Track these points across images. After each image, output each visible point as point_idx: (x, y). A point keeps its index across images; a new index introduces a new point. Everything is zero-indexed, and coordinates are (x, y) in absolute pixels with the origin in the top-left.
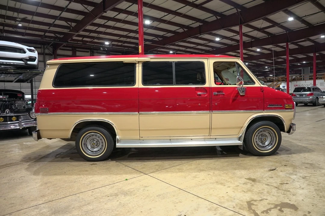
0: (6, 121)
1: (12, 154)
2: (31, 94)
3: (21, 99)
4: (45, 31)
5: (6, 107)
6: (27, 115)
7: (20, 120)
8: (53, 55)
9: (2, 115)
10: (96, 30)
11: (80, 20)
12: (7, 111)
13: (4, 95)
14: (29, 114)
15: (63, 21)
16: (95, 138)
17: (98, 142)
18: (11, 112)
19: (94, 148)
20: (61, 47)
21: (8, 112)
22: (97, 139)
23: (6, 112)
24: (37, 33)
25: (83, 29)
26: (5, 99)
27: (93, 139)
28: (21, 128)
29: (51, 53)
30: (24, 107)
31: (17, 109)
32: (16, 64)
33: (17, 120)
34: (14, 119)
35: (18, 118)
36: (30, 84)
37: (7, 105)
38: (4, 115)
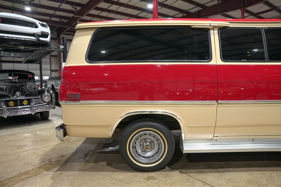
0: (16, 105)
1: (25, 151)
2: (40, 75)
3: (31, 81)
4: (51, 16)
5: (17, 89)
6: (39, 98)
7: (32, 104)
8: (58, 40)
9: (12, 98)
10: (99, 15)
11: (85, 4)
12: (18, 93)
13: (14, 76)
14: (41, 97)
15: (69, 4)
16: (148, 138)
17: (153, 144)
18: (22, 95)
19: (146, 152)
20: (65, 32)
21: (18, 95)
22: (152, 139)
23: (16, 95)
24: (43, 17)
25: (86, 14)
26: (15, 79)
27: (145, 139)
28: (33, 114)
29: (56, 37)
30: (35, 89)
31: (28, 91)
32: (27, 39)
33: (29, 104)
34: (25, 103)
35: (29, 102)
36: (39, 65)
37: (17, 87)
38: (15, 98)
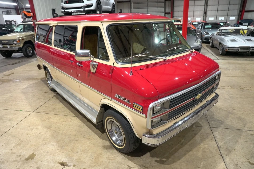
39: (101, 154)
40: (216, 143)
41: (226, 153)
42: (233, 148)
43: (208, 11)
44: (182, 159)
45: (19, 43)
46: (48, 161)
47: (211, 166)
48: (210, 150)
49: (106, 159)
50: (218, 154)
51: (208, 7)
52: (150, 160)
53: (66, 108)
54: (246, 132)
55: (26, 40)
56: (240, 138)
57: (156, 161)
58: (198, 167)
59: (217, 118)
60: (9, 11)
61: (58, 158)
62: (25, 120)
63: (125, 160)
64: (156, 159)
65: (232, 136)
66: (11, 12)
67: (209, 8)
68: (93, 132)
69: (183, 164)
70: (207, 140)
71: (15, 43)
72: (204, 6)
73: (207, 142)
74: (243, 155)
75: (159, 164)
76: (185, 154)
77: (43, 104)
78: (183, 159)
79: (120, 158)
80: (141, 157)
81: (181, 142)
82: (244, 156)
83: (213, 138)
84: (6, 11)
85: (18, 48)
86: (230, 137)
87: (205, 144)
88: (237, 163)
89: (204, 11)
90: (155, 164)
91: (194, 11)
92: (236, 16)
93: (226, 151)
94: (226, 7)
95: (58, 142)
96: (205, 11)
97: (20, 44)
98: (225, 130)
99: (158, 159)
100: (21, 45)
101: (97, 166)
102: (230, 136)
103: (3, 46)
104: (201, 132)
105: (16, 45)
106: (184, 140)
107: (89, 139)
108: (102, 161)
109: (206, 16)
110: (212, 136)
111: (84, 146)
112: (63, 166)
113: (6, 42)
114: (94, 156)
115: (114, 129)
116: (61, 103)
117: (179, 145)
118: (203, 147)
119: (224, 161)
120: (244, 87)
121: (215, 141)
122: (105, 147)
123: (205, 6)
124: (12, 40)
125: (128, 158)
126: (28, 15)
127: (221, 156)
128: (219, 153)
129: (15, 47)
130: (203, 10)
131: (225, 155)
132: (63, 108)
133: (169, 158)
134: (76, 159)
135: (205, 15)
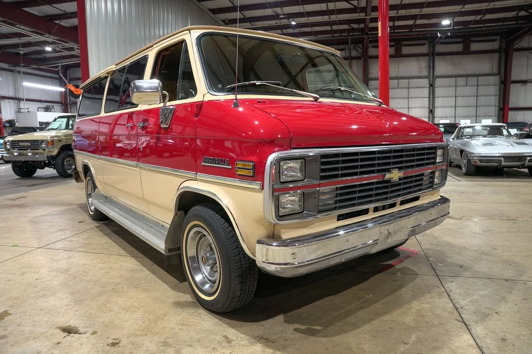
8: (362, 59)
24: (323, 28)
29: (360, 55)
39: (165, 315)
40: (450, 302)
41: (475, 318)
42: (493, 310)
43: (437, 107)
44: (363, 328)
45: (51, 146)
46: (35, 325)
47: (437, 340)
48: (436, 312)
49: (176, 324)
50: (456, 320)
51: (436, 99)
52: (281, 328)
53: (114, 244)
54: (525, 284)
55: (66, 142)
56: (511, 293)
57: (296, 330)
58: (403, 342)
59: (455, 262)
60: (50, 106)
61: (62, 319)
62: (16, 260)
63: (220, 327)
64: (297, 326)
65: (491, 289)
66: (54, 109)
67: (438, 102)
68: (159, 281)
69: (364, 336)
70: (428, 296)
71: (43, 146)
72: (427, 99)
73: (429, 300)
74: (519, 323)
75: (304, 335)
76: (372, 320)
77: (66, 237)
78: (367, 327)
79: (208, 322)
80: (262, 323)
81: (365, 299)
82: (523, 324)
83: (443, 292)
84: (44, 107)
85: (48, 157)
86: (485, 292)
87: (423, 303)
88: (504, 337)
89: (429, 108)
90: (292, 336)
91: (408, 108)
92: (494, 118)
93: (475, 314)
94: (472, 101)
95: (72, 294)
96: (431, 108)
97: (52, 148)
98: (474, 280)
99: (303, 326)
100: (55, 152)
101: (149, 335)
102: (484, 290)
103: (19, 153)
104: (414, 283)
105: (44, 150)
106: (371, 295)
107: (146, 290)
108: (165, 327)
109: (434, 118)
110: (440, 289)
111: (131, 300)
112: (68, 333)
113: (26, 144)
114: (148, 318)
115: (201, 254)
116: (106, 237)
117: (358, 303)
118: (418, 308)
119: (471, 332)
120: (517, 217)
121: (448, 297)
122: (179, 304)
123: (429, 98)
124: (38, 141)
125: (228, 324)
126: (75, 93)
127: (463, 324)
128: (458, 319)
129: (43, 154)
130: (427, 106)
131: (474, 322)
132: (107, 243)
133: (331, 324)
134: (103, 323)
135: (431, 115)
